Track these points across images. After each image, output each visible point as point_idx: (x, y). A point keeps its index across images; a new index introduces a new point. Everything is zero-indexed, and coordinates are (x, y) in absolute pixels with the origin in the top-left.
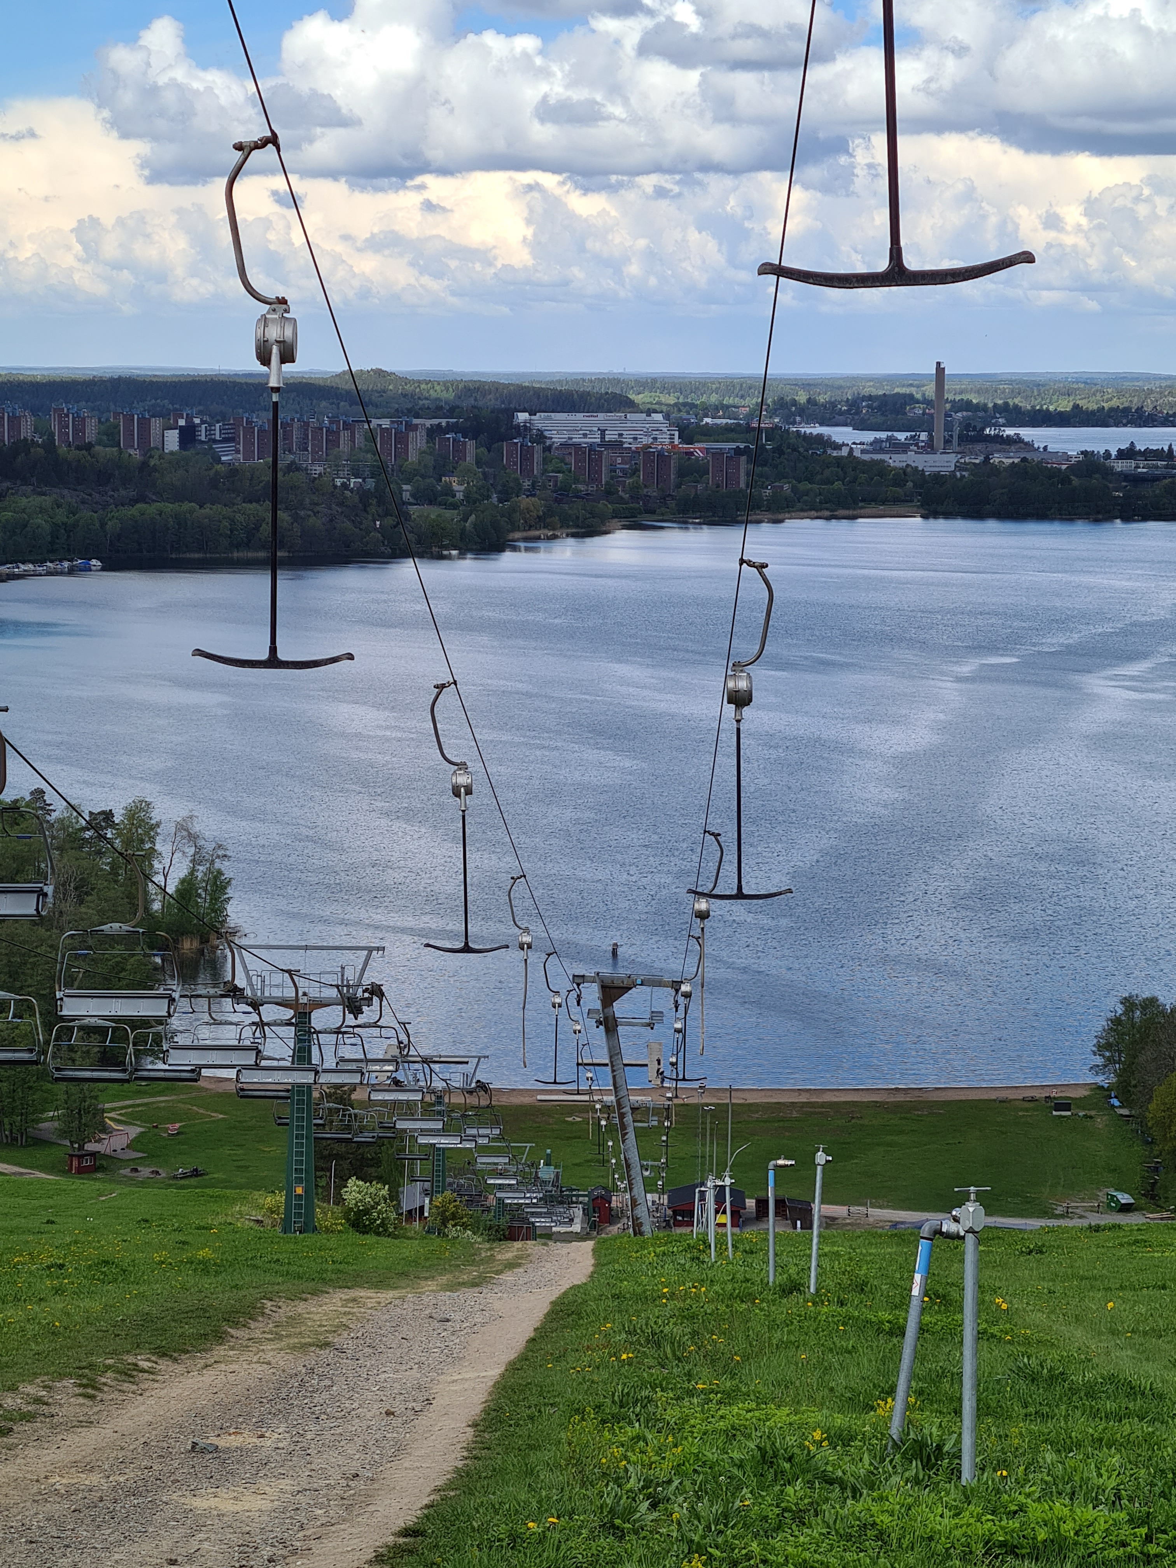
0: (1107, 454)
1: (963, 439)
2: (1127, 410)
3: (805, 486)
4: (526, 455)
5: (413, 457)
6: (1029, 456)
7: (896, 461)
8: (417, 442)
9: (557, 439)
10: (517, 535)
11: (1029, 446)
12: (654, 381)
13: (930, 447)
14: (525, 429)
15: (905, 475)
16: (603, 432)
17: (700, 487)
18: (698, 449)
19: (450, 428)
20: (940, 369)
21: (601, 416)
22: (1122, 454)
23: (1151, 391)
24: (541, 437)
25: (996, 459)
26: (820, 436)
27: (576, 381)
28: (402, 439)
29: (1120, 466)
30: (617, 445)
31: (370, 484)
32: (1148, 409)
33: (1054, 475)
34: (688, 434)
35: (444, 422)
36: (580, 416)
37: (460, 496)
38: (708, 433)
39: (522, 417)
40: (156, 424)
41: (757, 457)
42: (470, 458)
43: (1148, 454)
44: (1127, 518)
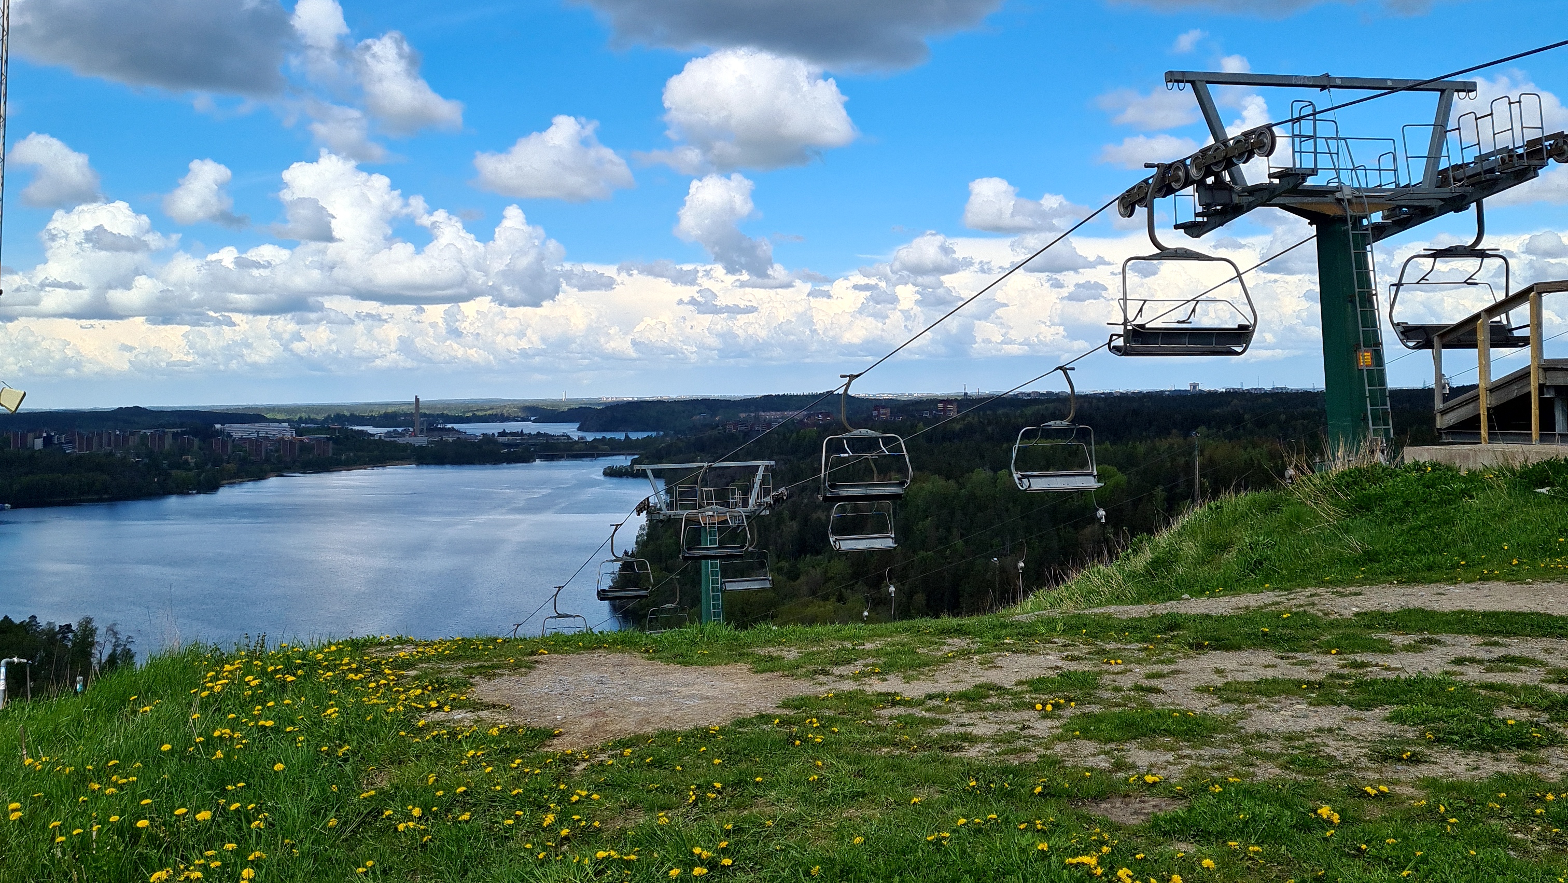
0: (493, 434)
1: (429, 430)
2: (496, 415)
3: (360, 454)
4: (224, 444)
5: (167, 446)
6: (460, 436)
7: (401, 440)
8: (168, 442)
9: (236, 436)
10: (225, 482)
11: (458, 431)
12: (274, 407)
13: (414, 434)
14: (221, 432)
15: (406, 446)
16: (258, 432)
17: (311, 456)
18: (305, 439)
19: (184, 433)
20: (417, 399)
21: (257, 425)
22: (500, 434)
23: (505, 406)
24: (229, 435)
25: (445, 438)
26: (362, 431)
27: (235, 409)
28: (161, 438)
29: (501, 439)
30: (266, 438)
31: (146, 460)
32: (506, 414)
33: (473, 444)
34: (299, 432)
35: (179, 430)
36: (246, 425)
37: (192, 464)
38: (308, 431)
39: (218, 426)
40: (30, 436)
41: (336, 441)
42: (196, 447)
43: (512, 434)
44: (509, 462)
